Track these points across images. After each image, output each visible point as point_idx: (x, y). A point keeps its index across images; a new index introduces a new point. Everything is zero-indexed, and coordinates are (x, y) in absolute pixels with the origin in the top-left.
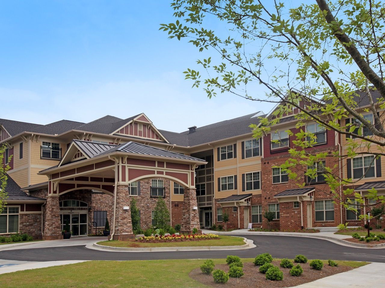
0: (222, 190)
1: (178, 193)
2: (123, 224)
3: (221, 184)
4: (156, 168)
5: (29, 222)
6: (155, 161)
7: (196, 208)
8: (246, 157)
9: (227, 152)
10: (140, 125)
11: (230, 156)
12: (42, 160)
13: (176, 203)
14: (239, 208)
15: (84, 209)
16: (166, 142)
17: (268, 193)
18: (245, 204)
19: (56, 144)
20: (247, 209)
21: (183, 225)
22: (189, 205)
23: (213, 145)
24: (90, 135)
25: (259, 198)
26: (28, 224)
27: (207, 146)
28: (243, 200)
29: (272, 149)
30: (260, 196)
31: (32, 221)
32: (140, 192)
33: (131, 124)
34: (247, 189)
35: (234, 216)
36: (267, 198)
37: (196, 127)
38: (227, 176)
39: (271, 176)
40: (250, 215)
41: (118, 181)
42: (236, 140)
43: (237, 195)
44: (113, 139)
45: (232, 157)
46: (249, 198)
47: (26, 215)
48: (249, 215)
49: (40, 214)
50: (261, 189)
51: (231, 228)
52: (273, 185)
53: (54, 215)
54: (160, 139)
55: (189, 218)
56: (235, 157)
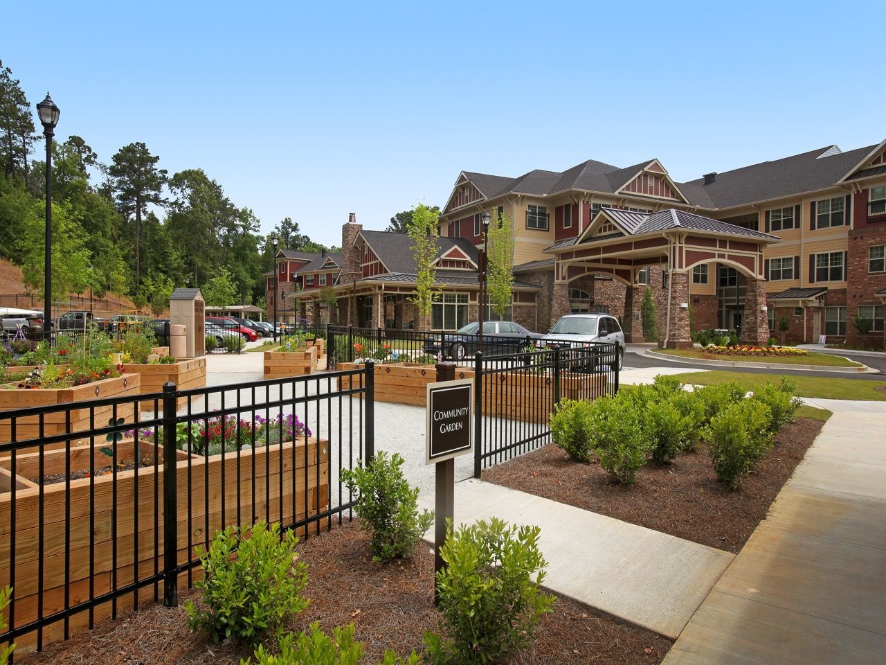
0: (772, 279)
1: (699, 282)
2: (680, 326)
3: (770, 270)
4: (717, 250)
5: (523, 317)
6: (716, 240)
7: (765, 308)
8: (819, 227)
9: (782, 219)
10: (651, 177)
11: (788, 224)
12: (528, 231)
13: (696, 297)
14: (805, 310)
15: (586, 302)
16: (684, 202)
17: (860, 287)
18: (816, 304)
19: (542, 208)
20: (818, 312)
21: (744, 332)
22: (756, 304)
23: (758, 207)
24: (591, 194)
25: (840, 296)
26: (521, 319)
27: (748, 208)
28: (813, 298)
29: (870, 214)
30: (843, 291)
31: (525, 315)
32: (650, 279)
33: (639, 177)
34: (818, 280)
35: (797, 322)
36: (858, 295)
37: (715, 174)
38: (782, 257)
39: (866, 260)
40: (822, 321)
41: (674, 267)
42: (800, 198)
43: (799, 289)
44: (618, 199)
45: (792, 227)
46: (823, 294)
47: (519, 307)
48: (820, 322)
49: (534, 307)
50: (846, 280)
51: (790, 341)
52: (869, 274)
53: (563, 310)
54: (677, 198)
55: (755, 323)
56: (798, 226)
